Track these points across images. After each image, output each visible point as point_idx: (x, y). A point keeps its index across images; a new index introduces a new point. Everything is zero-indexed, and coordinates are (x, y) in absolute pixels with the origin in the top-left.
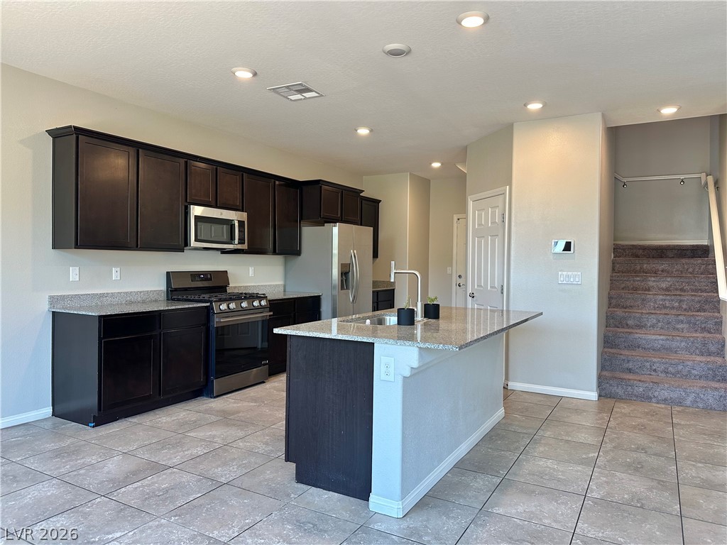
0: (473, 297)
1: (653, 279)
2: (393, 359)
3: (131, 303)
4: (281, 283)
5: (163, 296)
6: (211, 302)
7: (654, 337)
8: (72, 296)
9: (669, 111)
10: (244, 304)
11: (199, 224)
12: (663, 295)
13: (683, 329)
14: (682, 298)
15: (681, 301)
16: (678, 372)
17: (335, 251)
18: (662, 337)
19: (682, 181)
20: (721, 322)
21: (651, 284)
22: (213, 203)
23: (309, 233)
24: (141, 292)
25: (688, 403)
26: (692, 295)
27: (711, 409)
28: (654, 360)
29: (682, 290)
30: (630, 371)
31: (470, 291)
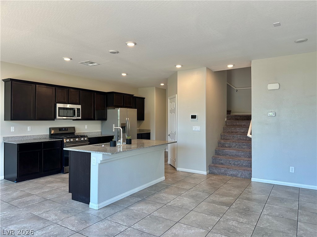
1: (238, 128)
2: (95, 158)
3: (35, 139)
4: (100, 131)
5: (48, 137)
6: (63, 139)
7: (232, 151)
8: (12, 137)
9: (230, 66)
10: (77, 139)
12: (241, 135)
13: (245, 148)
16: (238, 164)
17: (119, 118)
18: (235, 151)
21: (238, 130)
22: (67, 102)
23: (110, 112)
24: (39, 135)
25: (239, 176)
28: (230, 160)
30: (222, 164)
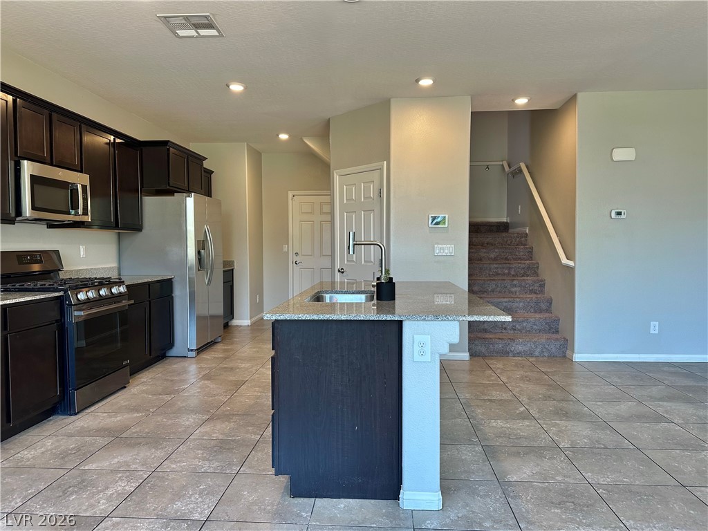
0: (343, 273)
1: (484, 250)
2: (429, 336)
4: (114, 265)
6: (65, 291)
9: (521, 102)
11: (35, 186)
12: (496, 264)
13: (516, 292)
14: (511, 266)
15: (510, 269)
17: (190, 226)
18: (505, 300)
19: (488, 168)
20: (544, 284)
21: (483, 255)
22: (48, 160)
25: (537, 354)
26: (519, 263)
27: (554, 356)
29: (506, 259)
31: (338, 266)
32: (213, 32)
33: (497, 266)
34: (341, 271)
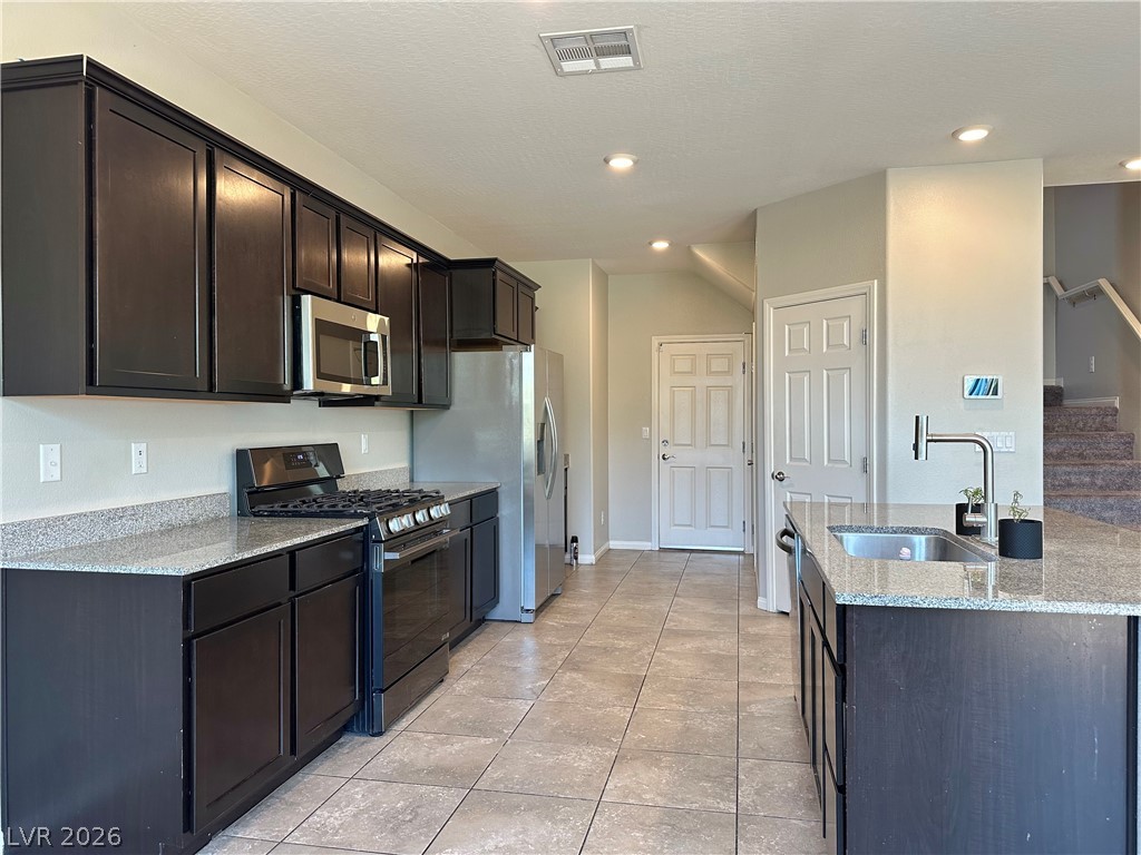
0: (781, 480)
6: (371, 517)
10: (419, 516)
11: (321, 338)
12: (1067, 465)
17: (528, 400)
22: (335, 293)
23: (466, 365)
24: (188, 500)
26: (1111, 465)
32: (626, 61)
33: (1068, 469)
34: (779, 477)
